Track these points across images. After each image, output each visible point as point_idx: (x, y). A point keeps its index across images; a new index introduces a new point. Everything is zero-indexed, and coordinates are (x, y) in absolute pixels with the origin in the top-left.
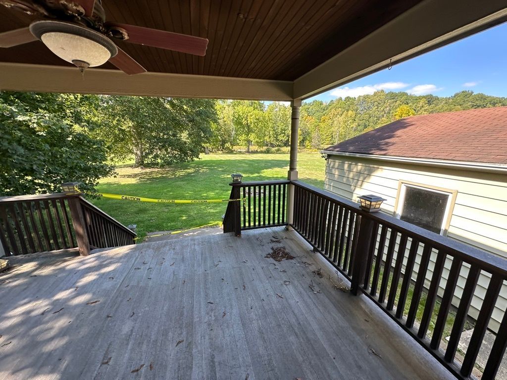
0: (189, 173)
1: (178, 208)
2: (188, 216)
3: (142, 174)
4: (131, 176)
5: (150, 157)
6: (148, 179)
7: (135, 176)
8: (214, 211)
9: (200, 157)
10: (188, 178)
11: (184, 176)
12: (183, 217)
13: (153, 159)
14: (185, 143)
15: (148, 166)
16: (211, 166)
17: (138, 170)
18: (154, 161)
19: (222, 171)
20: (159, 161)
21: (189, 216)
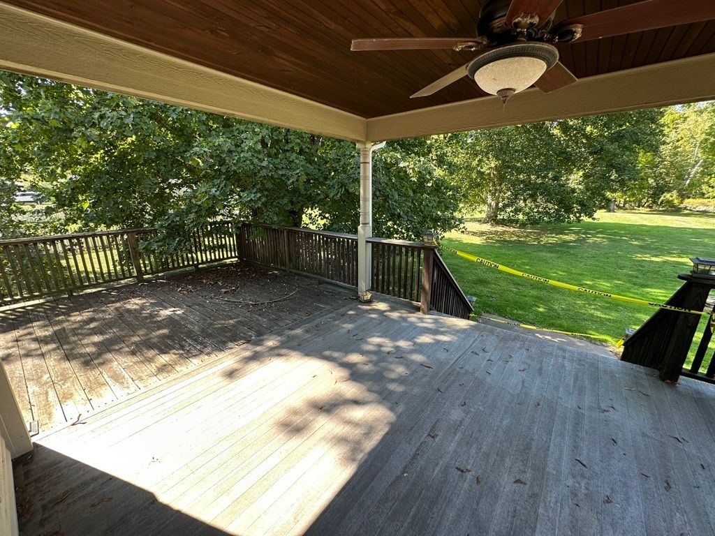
0: (565, 242)
1: (534, 293)
2: (548, 309)
3: (491, 233)
4: (476, 233)
5: (509, 210)
6: (497, 241)
7: (482, 234)
8: (604, 316)
9: (595, 215)
10: (562, 249)
11: (556, 244)
12: (539, 307)
13: (511, 214)
14: (573, 191)
15: (503, 222)
16: (615, 234)
17: (486, 227)
18: (513, 216)
19: (641, 247)
20: (521, 217)
21: (551, 309)
